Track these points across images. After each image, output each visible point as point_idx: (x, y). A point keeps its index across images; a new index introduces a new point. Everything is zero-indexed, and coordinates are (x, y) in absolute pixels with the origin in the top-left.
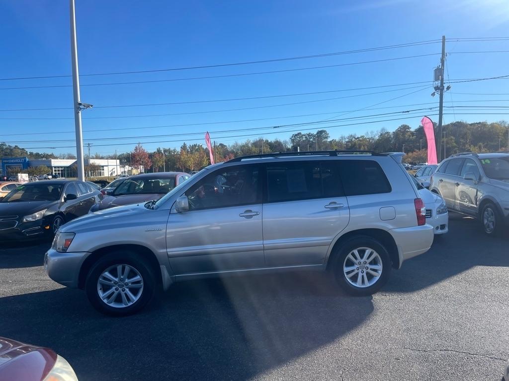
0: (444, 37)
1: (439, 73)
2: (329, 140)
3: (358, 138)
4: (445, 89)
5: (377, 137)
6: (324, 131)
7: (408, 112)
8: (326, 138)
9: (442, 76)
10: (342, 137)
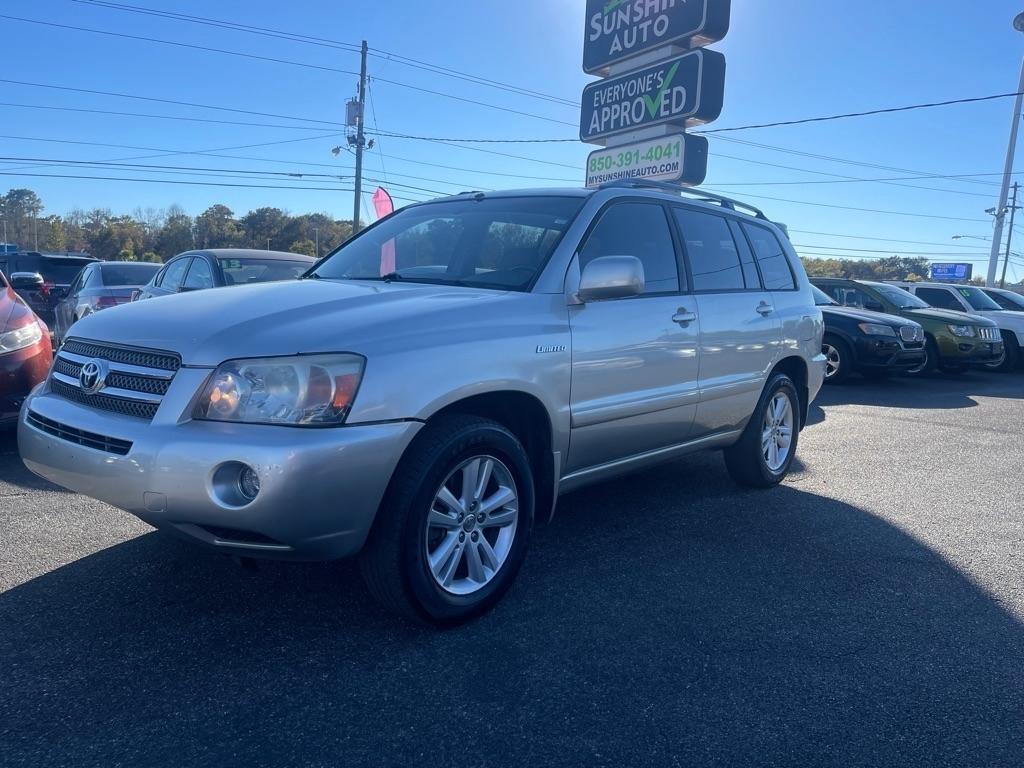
0: (364, 43)
1: (355, 110)
2: (42, 215)
3: (115, 219)
4: (366, 145)
5: (161, 224)
6: (29, 193)
7: (300, 175)
8: (35, 209)
9: (361, 117)
10: (76, 213)
